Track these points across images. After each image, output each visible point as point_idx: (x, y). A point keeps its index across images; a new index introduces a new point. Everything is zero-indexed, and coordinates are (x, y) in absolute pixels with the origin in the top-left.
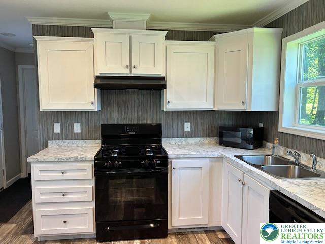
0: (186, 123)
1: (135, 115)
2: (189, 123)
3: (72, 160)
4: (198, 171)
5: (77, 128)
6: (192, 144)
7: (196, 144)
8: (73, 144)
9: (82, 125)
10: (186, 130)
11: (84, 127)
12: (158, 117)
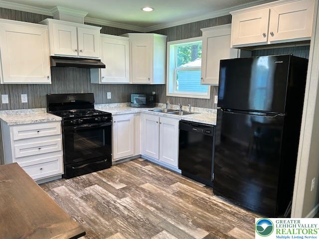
0: (108, 93)
1: (72, 87)
2: (110, 93)
3: (45, 121)
4: (127, 122)
5: (24, 99)
6: (112, 108)
7: (115, 107)
8: (21, 112)
9: (28, 96)
10: (108, 98)
11: (30, 98)
12: (89, 89)
